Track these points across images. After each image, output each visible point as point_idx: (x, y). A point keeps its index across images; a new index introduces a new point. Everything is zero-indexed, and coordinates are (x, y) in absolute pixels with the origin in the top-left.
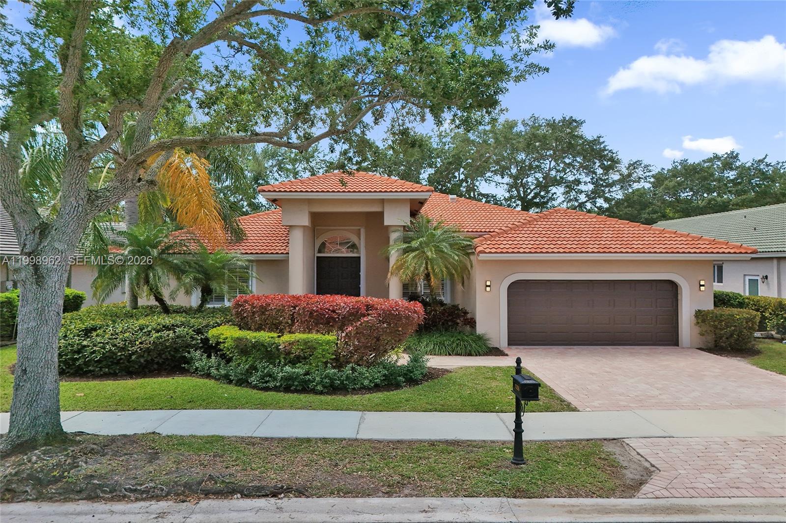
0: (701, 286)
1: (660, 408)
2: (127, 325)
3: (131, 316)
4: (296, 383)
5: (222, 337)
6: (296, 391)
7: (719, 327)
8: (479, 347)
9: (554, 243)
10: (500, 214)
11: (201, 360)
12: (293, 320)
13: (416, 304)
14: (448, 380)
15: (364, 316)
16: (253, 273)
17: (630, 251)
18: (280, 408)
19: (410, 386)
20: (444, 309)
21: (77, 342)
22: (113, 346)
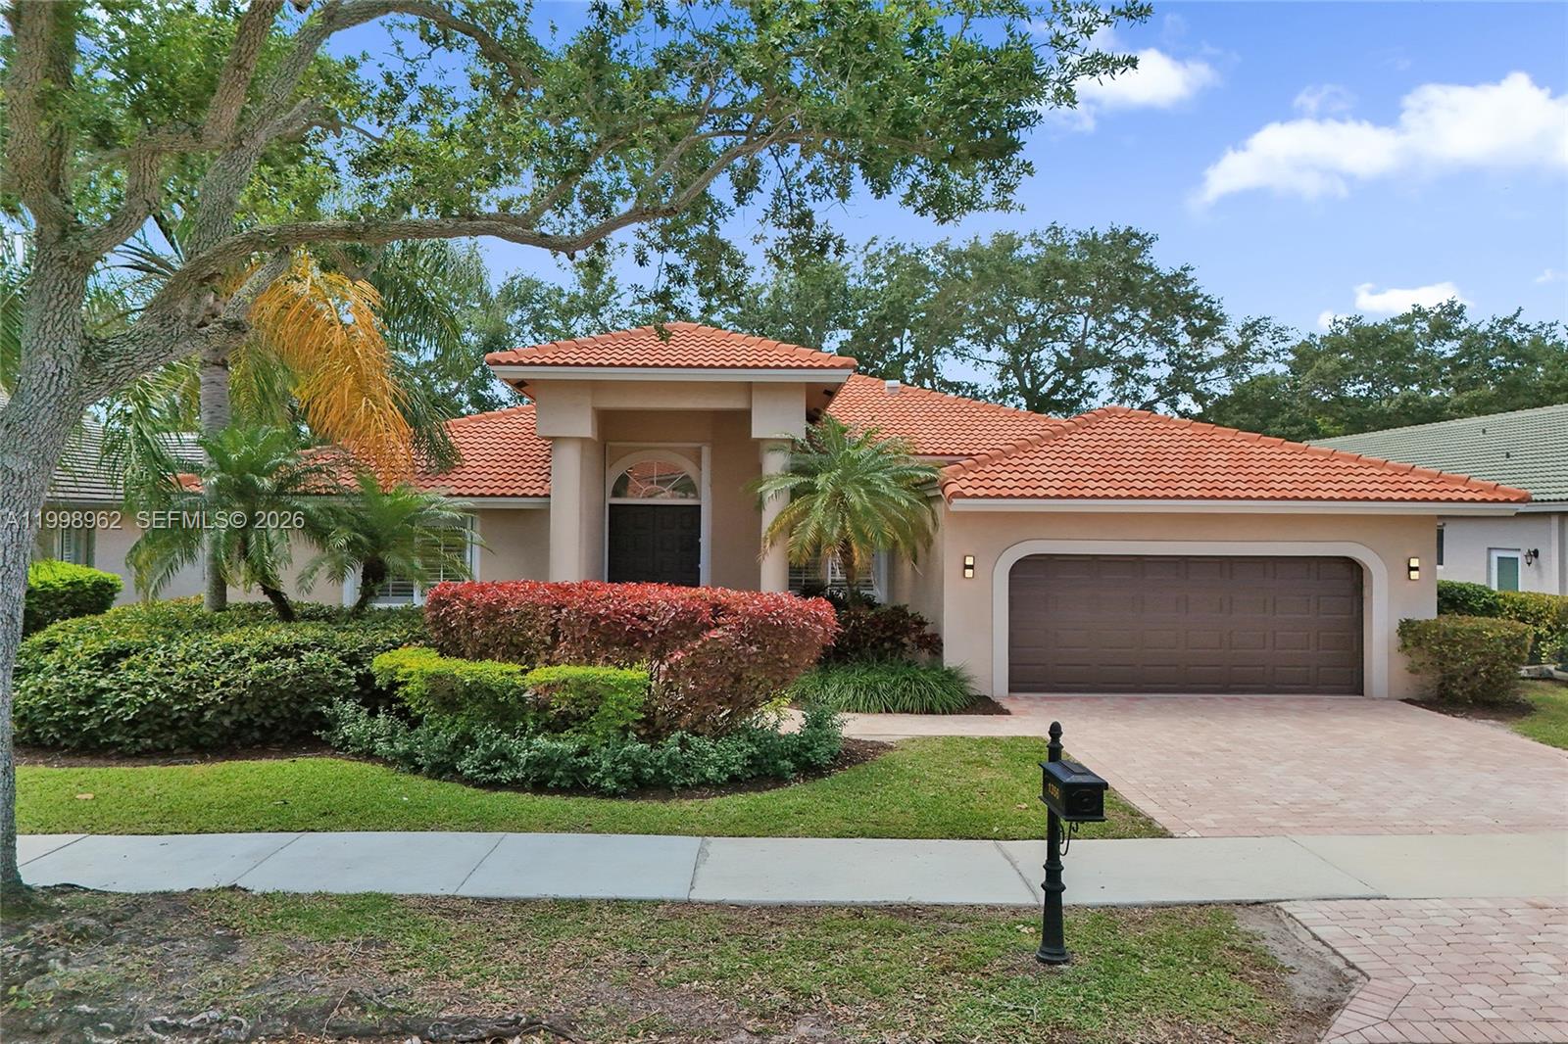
0: (1411, 569)
1: (1345, 831)
2: (196, 645)
3: (209, 626)
4: (559, 773)
5: (401, 671)
6: (559, 790)
7: (1450, 655)
8: (951, 694)
9: (1108, 477)
10: (990, 419)
11: (356, 720)
12: (555, 635)
13: (820, 602)
14: (886, 766)
15: (709, 628)
16: (474, 534)
17: (1267, 495)
18: (524, 829)
19: (805, 780)
20: (877, 616)
21: (86, 681)
22: (163, 690)
